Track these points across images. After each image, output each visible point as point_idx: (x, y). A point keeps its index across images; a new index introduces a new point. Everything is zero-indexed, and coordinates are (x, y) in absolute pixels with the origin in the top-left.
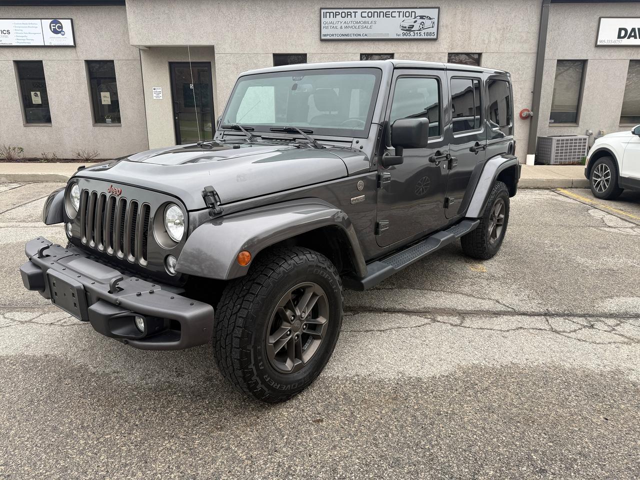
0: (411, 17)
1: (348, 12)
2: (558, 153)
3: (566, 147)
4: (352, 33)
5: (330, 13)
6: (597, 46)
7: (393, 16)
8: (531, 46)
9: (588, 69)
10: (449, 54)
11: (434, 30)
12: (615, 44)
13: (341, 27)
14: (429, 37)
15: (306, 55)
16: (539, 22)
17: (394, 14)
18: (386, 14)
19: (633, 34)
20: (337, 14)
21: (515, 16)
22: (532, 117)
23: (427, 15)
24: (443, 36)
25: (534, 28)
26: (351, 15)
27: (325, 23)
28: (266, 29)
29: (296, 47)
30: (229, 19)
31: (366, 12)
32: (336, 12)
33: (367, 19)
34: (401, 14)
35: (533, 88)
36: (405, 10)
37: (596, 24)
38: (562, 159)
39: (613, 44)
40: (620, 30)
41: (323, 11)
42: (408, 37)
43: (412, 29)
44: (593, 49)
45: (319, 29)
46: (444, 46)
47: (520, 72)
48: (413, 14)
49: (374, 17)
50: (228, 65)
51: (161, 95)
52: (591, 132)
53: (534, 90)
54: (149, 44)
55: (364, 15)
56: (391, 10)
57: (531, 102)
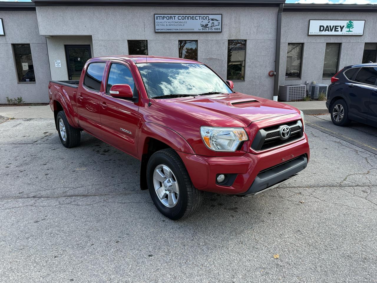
0: (207, 19)
2: (290, 95)
3: (294, 91)
4: (173, 28)
5: (160, 17)
6: (308, 35)
7: (196, 19)
8: (272, 36)
9: (304, 48)
10: (228, 40)
11: (220, 27)
12: (318, 34)
13: (167, 25)
14: (217, 31)
15: (147, 41)
18: (192, 18)
19: (327, 29)
20: (164, 17)
21: (264, 20)
22: (275, 75)
23: (215, 18)
24: (225, 30)
25: (274, 26)
26: (172, 18)
27: (157, 22)
28: (123, 26)
29: (141, 36)
31: (181, 16)
33: (181, 21)
34: (201, 18)
35: (275, 60)
36: (203, 16)
37: (308, 24)
38: (292, 98)
40: (321, 26)
41: (156, 16)
42: (205, 31)
43: (207, 26)
44: (307, 37)
45: (154, 26)
47: (268, 50)
49: (185, 19)
50: (101, 47)
51: (60, 64)
52: (307, 82)
54: (51, 34)
56: (195, 16)
57: (275, 67)
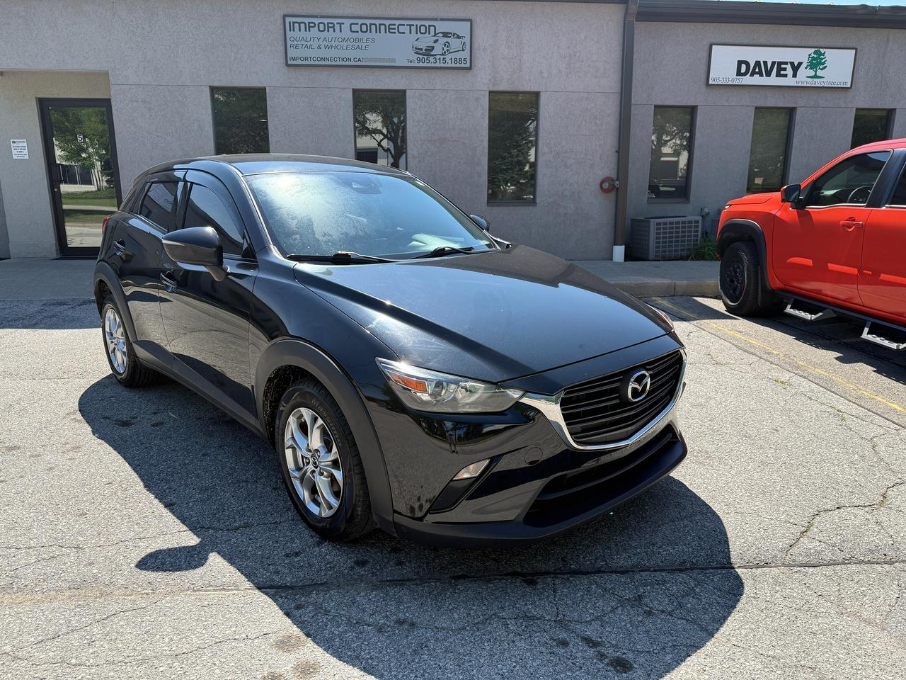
0: (429, 33)
1: (328, 23)
2: (659, 243)
3: (670, 233)
4: (337, 54)
5: (299, 23)
6: (708, 86)
7: (400, 31)
8: (611, 81)
9: (698, 120)
10: (490, 92)
11: (466, 54)
12: (734, 83)
13: (319, 47)
14: (458, 65)
15: (264, 89)
16: (621, 46)
17: (401, 29)
18: (389, 29)
19: (757, 70)
20: (311, 25)
21: (586, 37)
22: (617, 189)
23: (453, 32)
24: (480, 65)
25: (615, 55)
26: (333, 27)
27: (292, 39)
28: (195, 47)
29: (247, 76)
30: (132, 28)
31: (358, 24)
32: (309, 23)
33: (360, 35)
34: (414, 28)
35: (617, 147)
36: (419, 23)
37: (705, 55)
38: (665, 251)
39: (730, 83)
40: (740, 63)
41: (288, 20)
42: (425, 65)
43: (432, 53)
44: (704, 90)
45: (282, 48)
46: (483, 81)
47: (598, 122)
48: (432, 28)
49: (370, 32)
50: (135, 104)
51: (26, 152)
52: (706, 210)
53: (619, 148)
55: (355, 28)
56: (397, 23)
57: (616, 167)
